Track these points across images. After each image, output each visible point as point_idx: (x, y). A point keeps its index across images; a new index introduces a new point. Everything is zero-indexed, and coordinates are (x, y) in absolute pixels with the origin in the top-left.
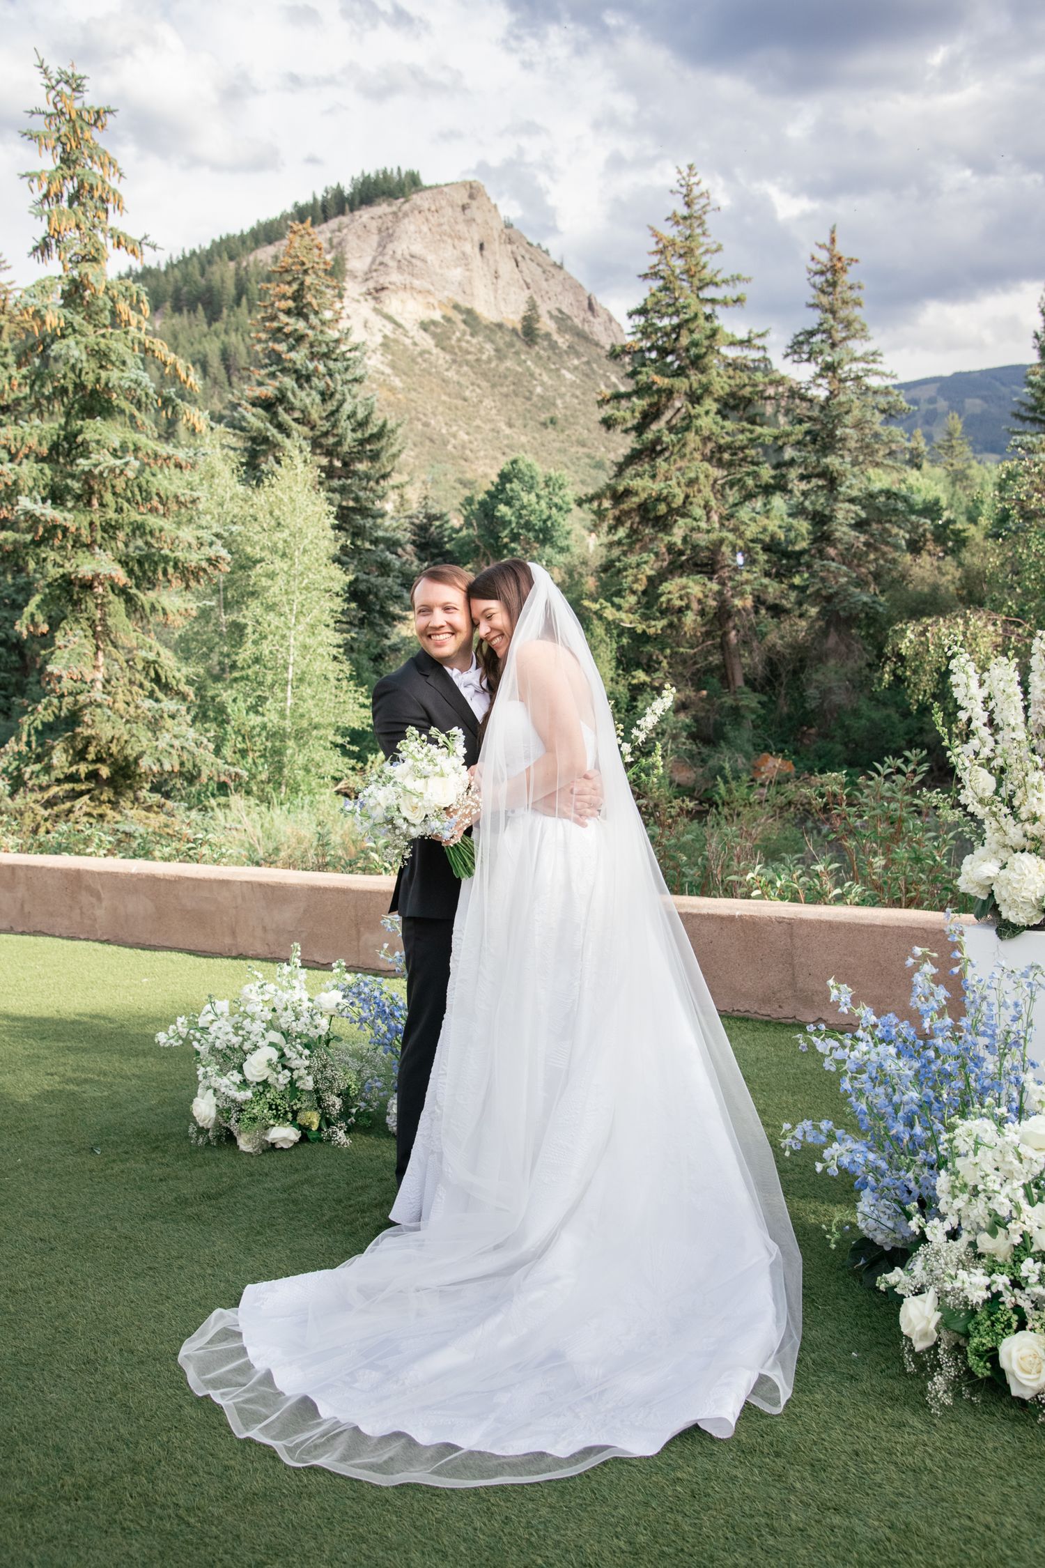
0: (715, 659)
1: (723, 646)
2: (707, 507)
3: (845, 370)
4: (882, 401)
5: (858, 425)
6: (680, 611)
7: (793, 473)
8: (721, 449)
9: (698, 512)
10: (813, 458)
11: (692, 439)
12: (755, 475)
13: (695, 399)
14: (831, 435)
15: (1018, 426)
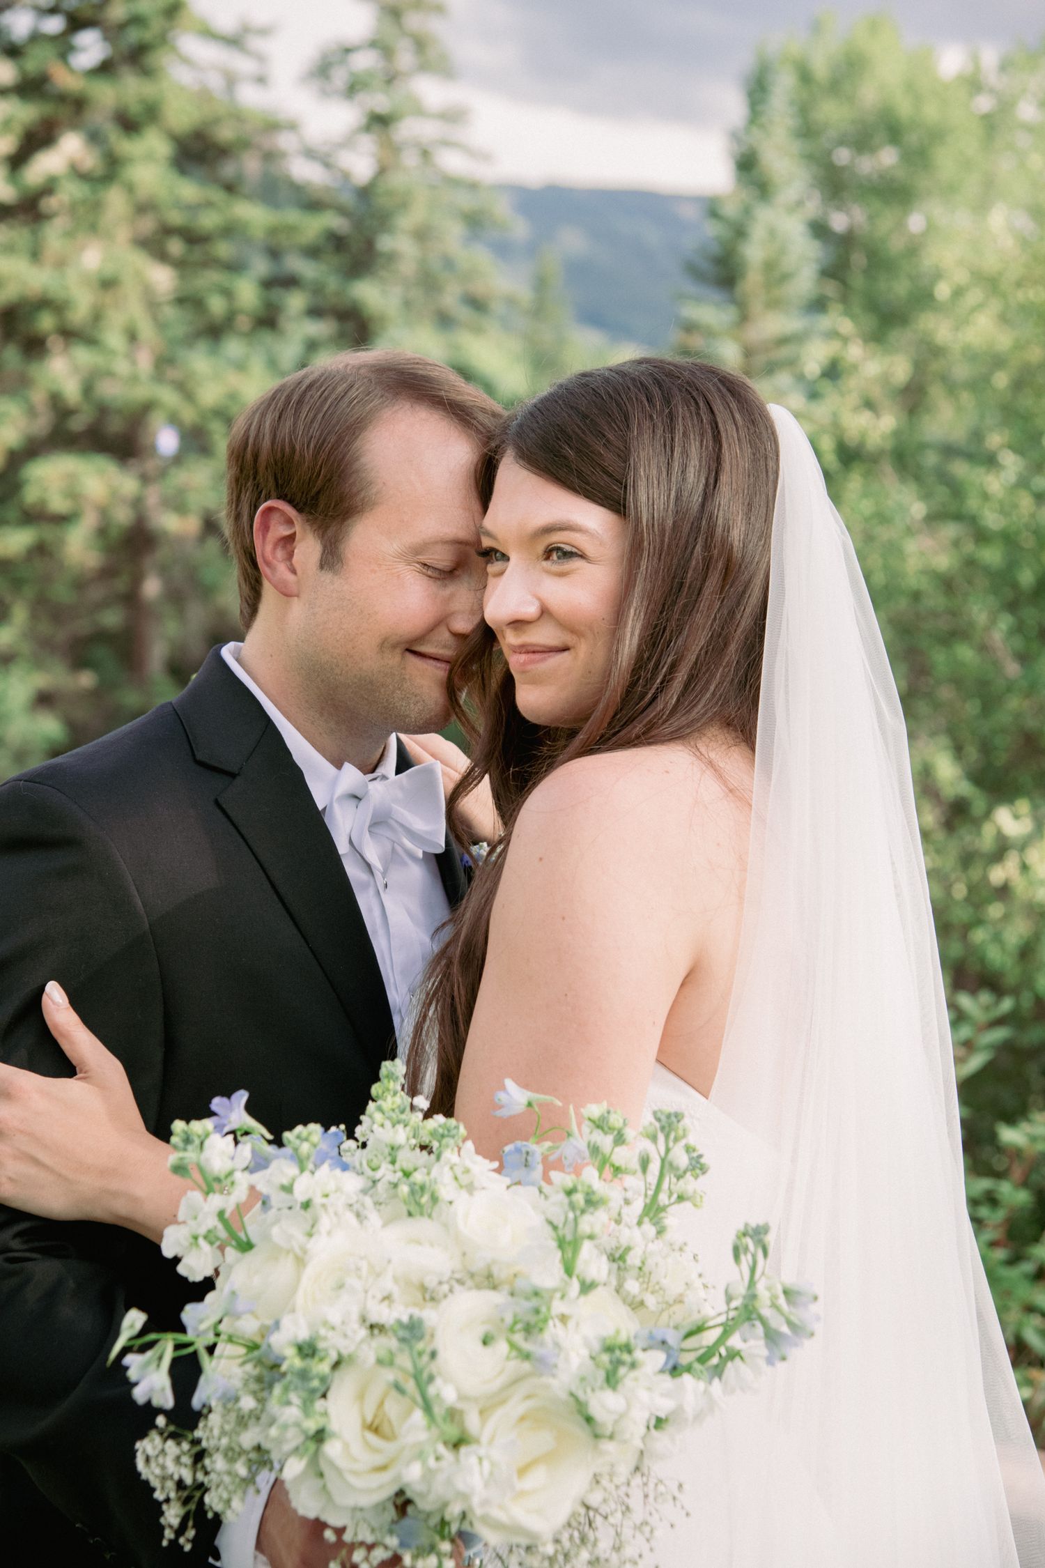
0: (112, 619)
1: (131, 599)
2: (132, 336)
3: (408, 129)
4: (465, 201)
5: (422, 235)
6: (63, 520)
7: (295, 302)
8: (168, 231)
9: (114, 339)
10: (333, 283)
11: (116, 201)
12: (228, 293)
13: (129, 124)
14: (370, 245)
15: (690, 288)
